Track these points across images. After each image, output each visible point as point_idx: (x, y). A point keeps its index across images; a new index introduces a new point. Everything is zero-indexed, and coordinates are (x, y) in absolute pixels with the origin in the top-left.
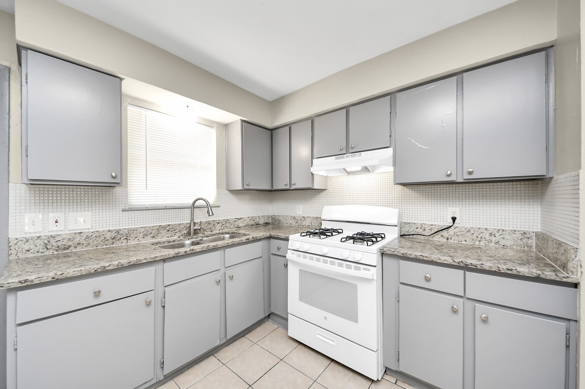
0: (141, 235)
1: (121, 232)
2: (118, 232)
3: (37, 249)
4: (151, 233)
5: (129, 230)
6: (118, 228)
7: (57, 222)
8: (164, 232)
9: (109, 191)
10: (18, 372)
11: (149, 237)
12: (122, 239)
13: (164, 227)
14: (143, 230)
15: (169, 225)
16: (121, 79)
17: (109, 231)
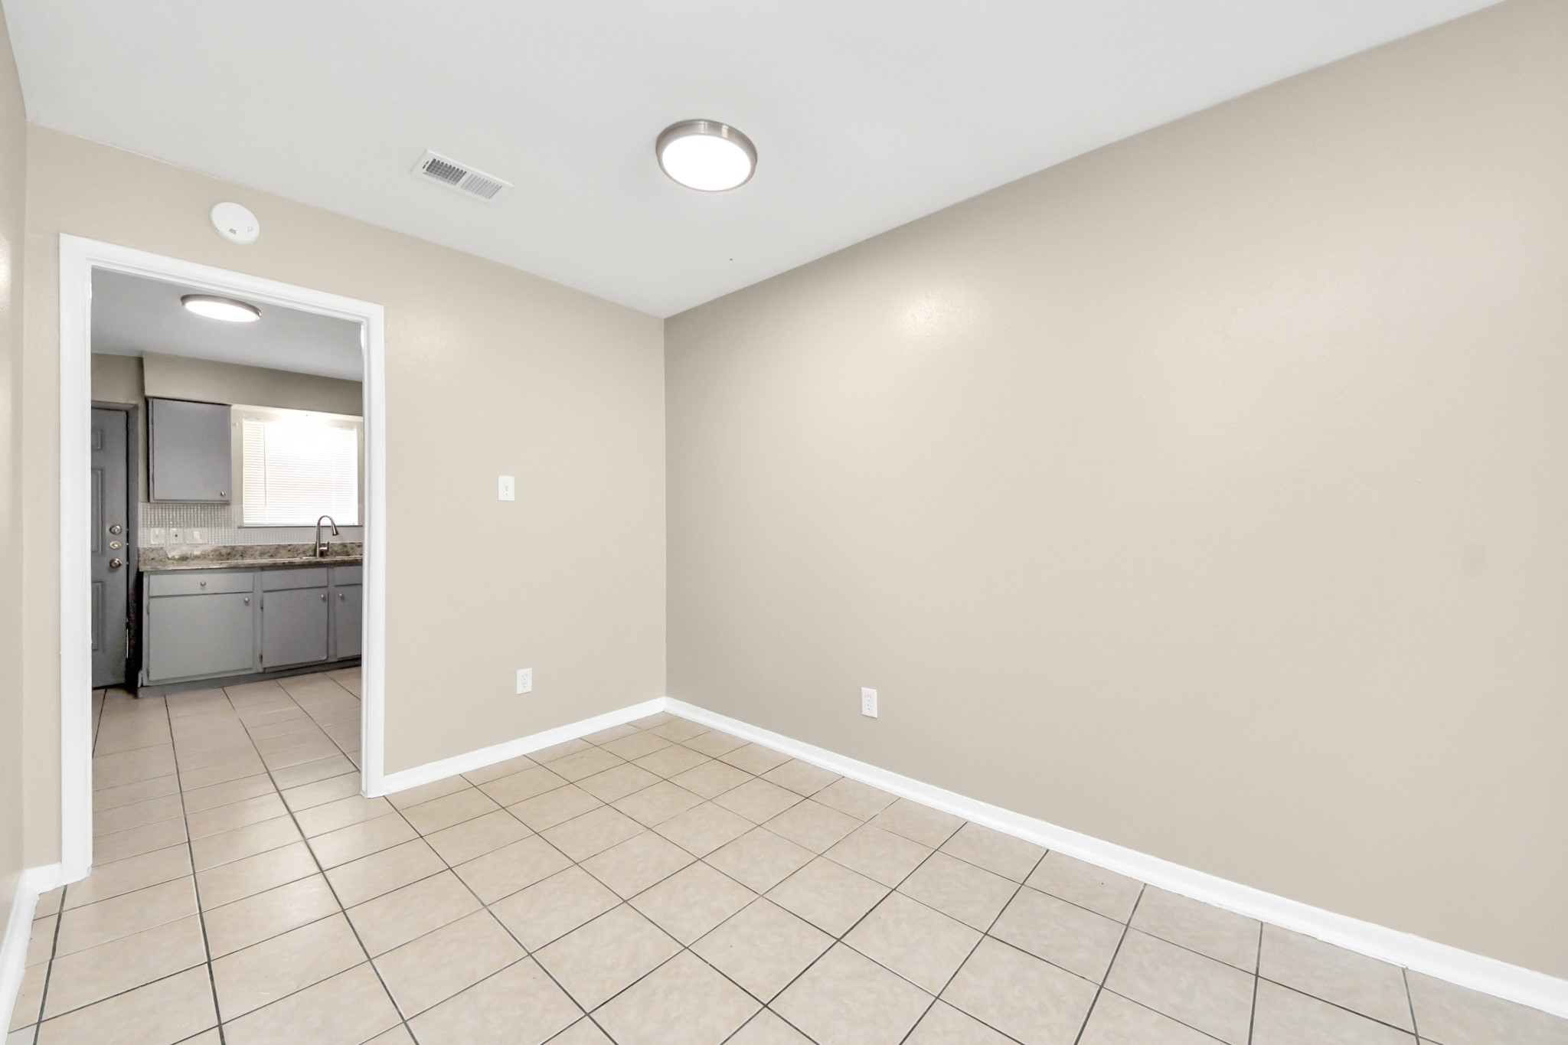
0: (258, 553)
1: (236, 549)
2: (233, 548)
3: (160, 558)
4: (269, 552)
5: (245, 547)
6: (233, 545)
7: (176, 536)
8: (284, 552)
9: (224, 509)
10: (150, 640)
11: (266, 556)
12: (238, 555)
13: (285, 547)
14: (259, 548)
15: (290, 545)
16: (230, 405)
17: (224, 547)
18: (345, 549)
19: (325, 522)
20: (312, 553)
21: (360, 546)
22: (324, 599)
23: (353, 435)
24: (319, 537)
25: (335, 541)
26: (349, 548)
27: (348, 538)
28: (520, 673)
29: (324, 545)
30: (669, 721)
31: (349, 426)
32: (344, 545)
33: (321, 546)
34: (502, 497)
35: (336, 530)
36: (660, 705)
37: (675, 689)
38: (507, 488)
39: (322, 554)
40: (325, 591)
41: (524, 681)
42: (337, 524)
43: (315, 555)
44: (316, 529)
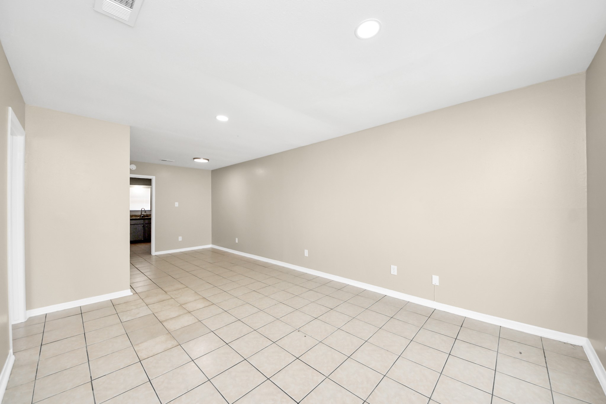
8: (134, 216)
18: (147, 216)
19: (143, 210)
20: (140, 216)
21: (151, 215)
22: (143, 227)
23: (150, 189)
24: (141, 213)
25: (145, 214)
26: (148, 216)
27: (148, 213)
28: (179, 237)
29: (143, 215)
30: (213, 249)
31: (149, 188)
32: (147, 215)
33: (142, 215)
34: (176, 206)
35: (145, 211)
36: (210, 246)
37: (213, 243)
38: (177, 204)
39: (142, 217)
40: (143, 225)
41: (180, 239)
43: (140, 217)
44: (141, 211)
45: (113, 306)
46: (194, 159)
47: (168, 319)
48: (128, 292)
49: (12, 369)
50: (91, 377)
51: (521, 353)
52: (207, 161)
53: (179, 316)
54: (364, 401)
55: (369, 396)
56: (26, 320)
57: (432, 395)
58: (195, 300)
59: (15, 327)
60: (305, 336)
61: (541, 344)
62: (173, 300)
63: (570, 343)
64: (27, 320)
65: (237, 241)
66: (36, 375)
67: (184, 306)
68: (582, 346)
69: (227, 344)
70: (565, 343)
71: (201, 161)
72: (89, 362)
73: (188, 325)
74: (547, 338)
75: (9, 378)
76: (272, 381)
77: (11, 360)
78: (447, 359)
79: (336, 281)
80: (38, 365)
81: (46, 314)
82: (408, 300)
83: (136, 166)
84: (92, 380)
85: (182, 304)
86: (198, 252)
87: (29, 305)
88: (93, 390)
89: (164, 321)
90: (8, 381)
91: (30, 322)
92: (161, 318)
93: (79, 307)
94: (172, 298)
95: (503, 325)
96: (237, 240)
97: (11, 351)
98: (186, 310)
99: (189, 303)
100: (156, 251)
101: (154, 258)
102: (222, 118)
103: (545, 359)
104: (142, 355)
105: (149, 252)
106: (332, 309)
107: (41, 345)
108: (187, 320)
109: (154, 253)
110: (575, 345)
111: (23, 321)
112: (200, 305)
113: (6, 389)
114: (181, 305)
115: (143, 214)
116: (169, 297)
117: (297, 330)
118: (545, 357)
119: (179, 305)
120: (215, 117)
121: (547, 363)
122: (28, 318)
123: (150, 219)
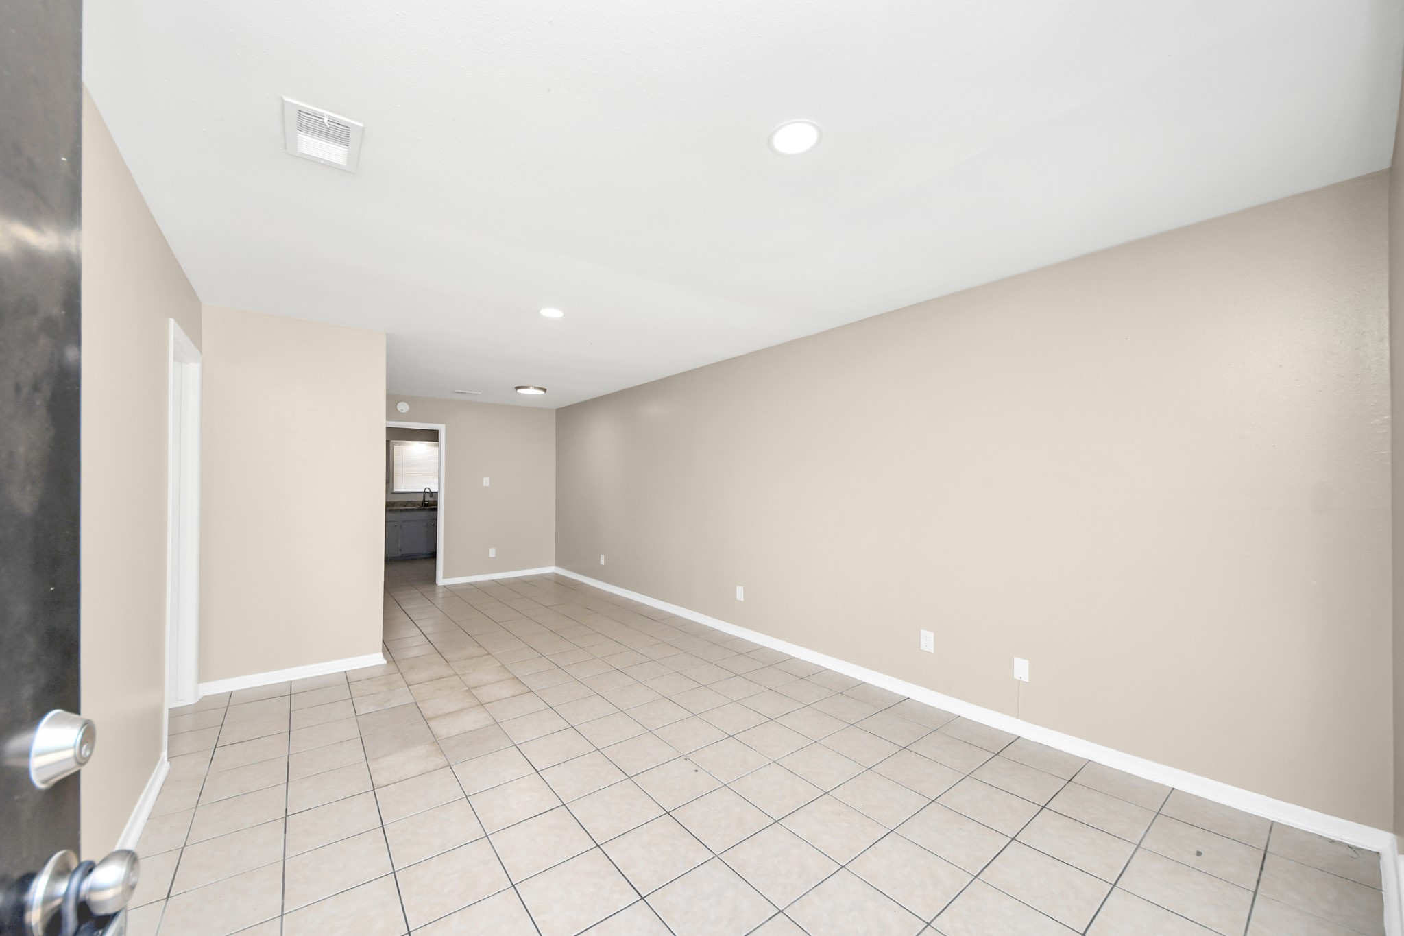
8: (409, 504)
19: (427, 490)
22: (426, 526)
23: (435, 448)
24: (424, 498)
25: (431, 499)
26: (433, 502)
27: (434, 498)
28: (491, 549)
30: (557, 576)
31: (433, 445)
34: (485, 485)
35: (429, 494)
36: (551, 569)
37: (558, 564)
38: (486, 481)
39: (426, 505)
40: (426, 522)
41: (492, 553)
42: (432, 490)
43: (422, 506)
44: (422, 494)
45: (348, 683)
46: (517, 388)
47: (440, 716)
48: (378, 659)
49: (163, 786)
50: (286, 810)
51: (1199, 854)
52: (543, 392)
53: (461, 710)
54: (778, 911)
55: (794, 902)
56: (196, 701)
57: (936, 917)
58: (498, 682)
59: (175, 713)
60: (696, 771)
61: (1266, 838)
62: (457, 677)
63: (1347, 842)
64: (198, 700)
65: (602, 562)
66: (199, 800)
67: (474, 692)
68: (1378, 853)
69: (537, 772)
70: (1333, 841)
71: (531, 392)
72: (289, 783)
73: (475, 728)
74: (1289, 826)
75: (156, 800)
76: (603, 851)
77: (163, 768)
78: (1004, 849)
79: (800, 660)
80: (204, 782)
81: (232, 692)
82: (957, 712)
83: (409, 404)
84: (286, 816)
85: (473, 688)
86: (526, 582)
87: (203, 675)
88: (285, 832)
89: (433, 718)
90: (154, 806)
91: (204, 706)
92: (428, 713)
93: (288, 681)
94: (457, 675)
95: (1180, 786)
96: (602, 557)
97: (165, 754)
98: (476, 700)
99: (485, 685)
100: (444, 578)
101: (441, 591)
102: (552, 313)
103: (1260, 874)
104: (380, 779)
105: (432, 579)
106: (772, 720)
107: (216, 747)
108: (474, 720)
109: (441, 580)
110: (1359, 849)
111: (192, 702)
112: (506, 691)
113: (148, 819)
114: (469, 690)
115: (426, 500)
116: (452, 672)
117: (684, 757)
118: (1262, 869)
119: (467, 688)
120: (538, 311)
121: (1261, 882)
122: (200, 698)
123: (436, 510)
